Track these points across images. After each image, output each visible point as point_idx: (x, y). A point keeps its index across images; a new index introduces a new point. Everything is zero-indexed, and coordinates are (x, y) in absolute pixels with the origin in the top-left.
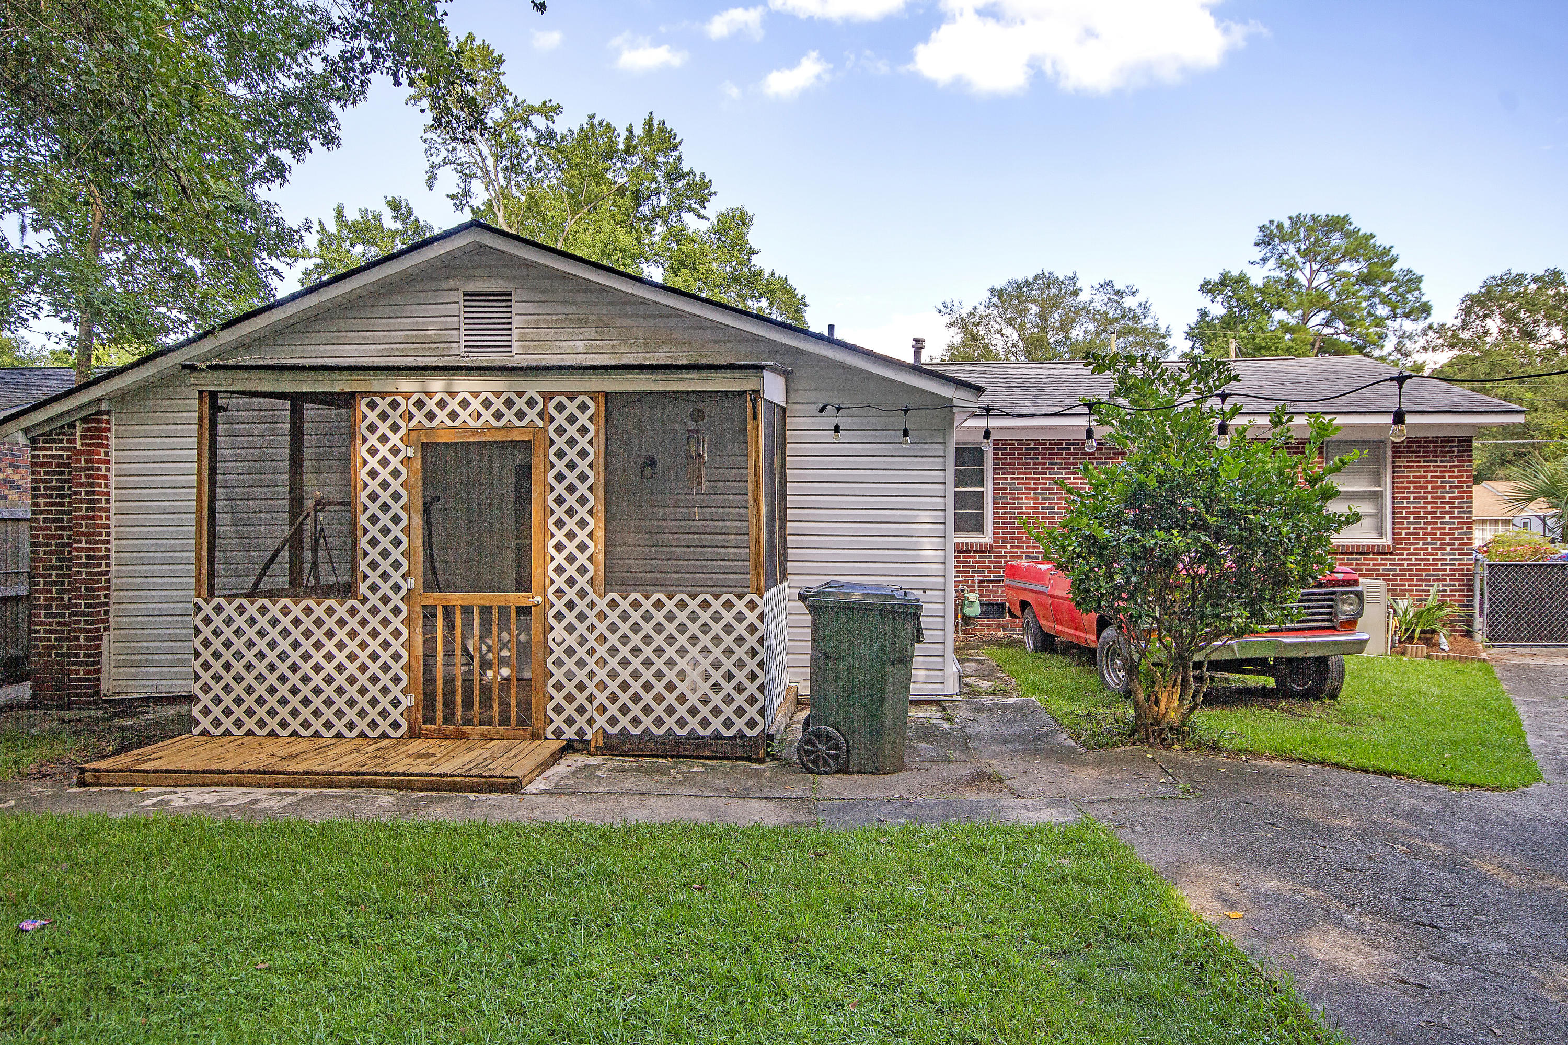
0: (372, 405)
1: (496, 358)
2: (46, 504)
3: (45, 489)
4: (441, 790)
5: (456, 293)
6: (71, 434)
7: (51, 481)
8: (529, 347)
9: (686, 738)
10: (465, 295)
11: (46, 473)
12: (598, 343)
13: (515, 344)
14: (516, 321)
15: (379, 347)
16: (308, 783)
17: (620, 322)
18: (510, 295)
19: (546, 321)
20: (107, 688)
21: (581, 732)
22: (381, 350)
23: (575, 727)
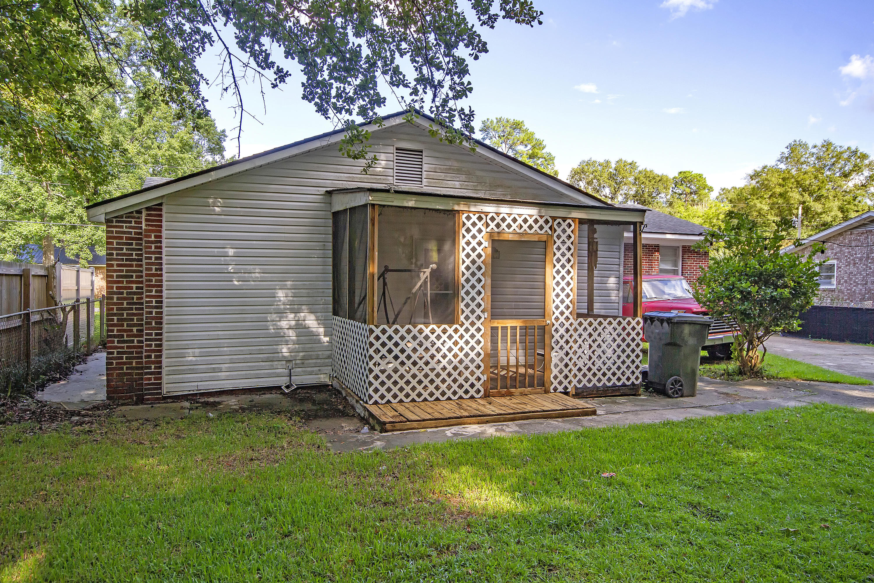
0: (468, 218)
1: (413, 187)
2: (118, 265)
3: (117, 255)
4: (563, 417)
5: (392, 147)
6: (139, 218)
7: (122, 249)
8: (431, 182)
9: (612, 387)
10: (397, 149)
11: (118, 244)
12: (466, 183)
13: (424, 180)
14: (425, 167)
15: (346, 175)
16: (502, 419)
17: (479, 173)
18: (422, 152)
19: (440, 168)
20: (166, 388)
21: (566, 388)
22: (347, 177)
23: (563, 386)
